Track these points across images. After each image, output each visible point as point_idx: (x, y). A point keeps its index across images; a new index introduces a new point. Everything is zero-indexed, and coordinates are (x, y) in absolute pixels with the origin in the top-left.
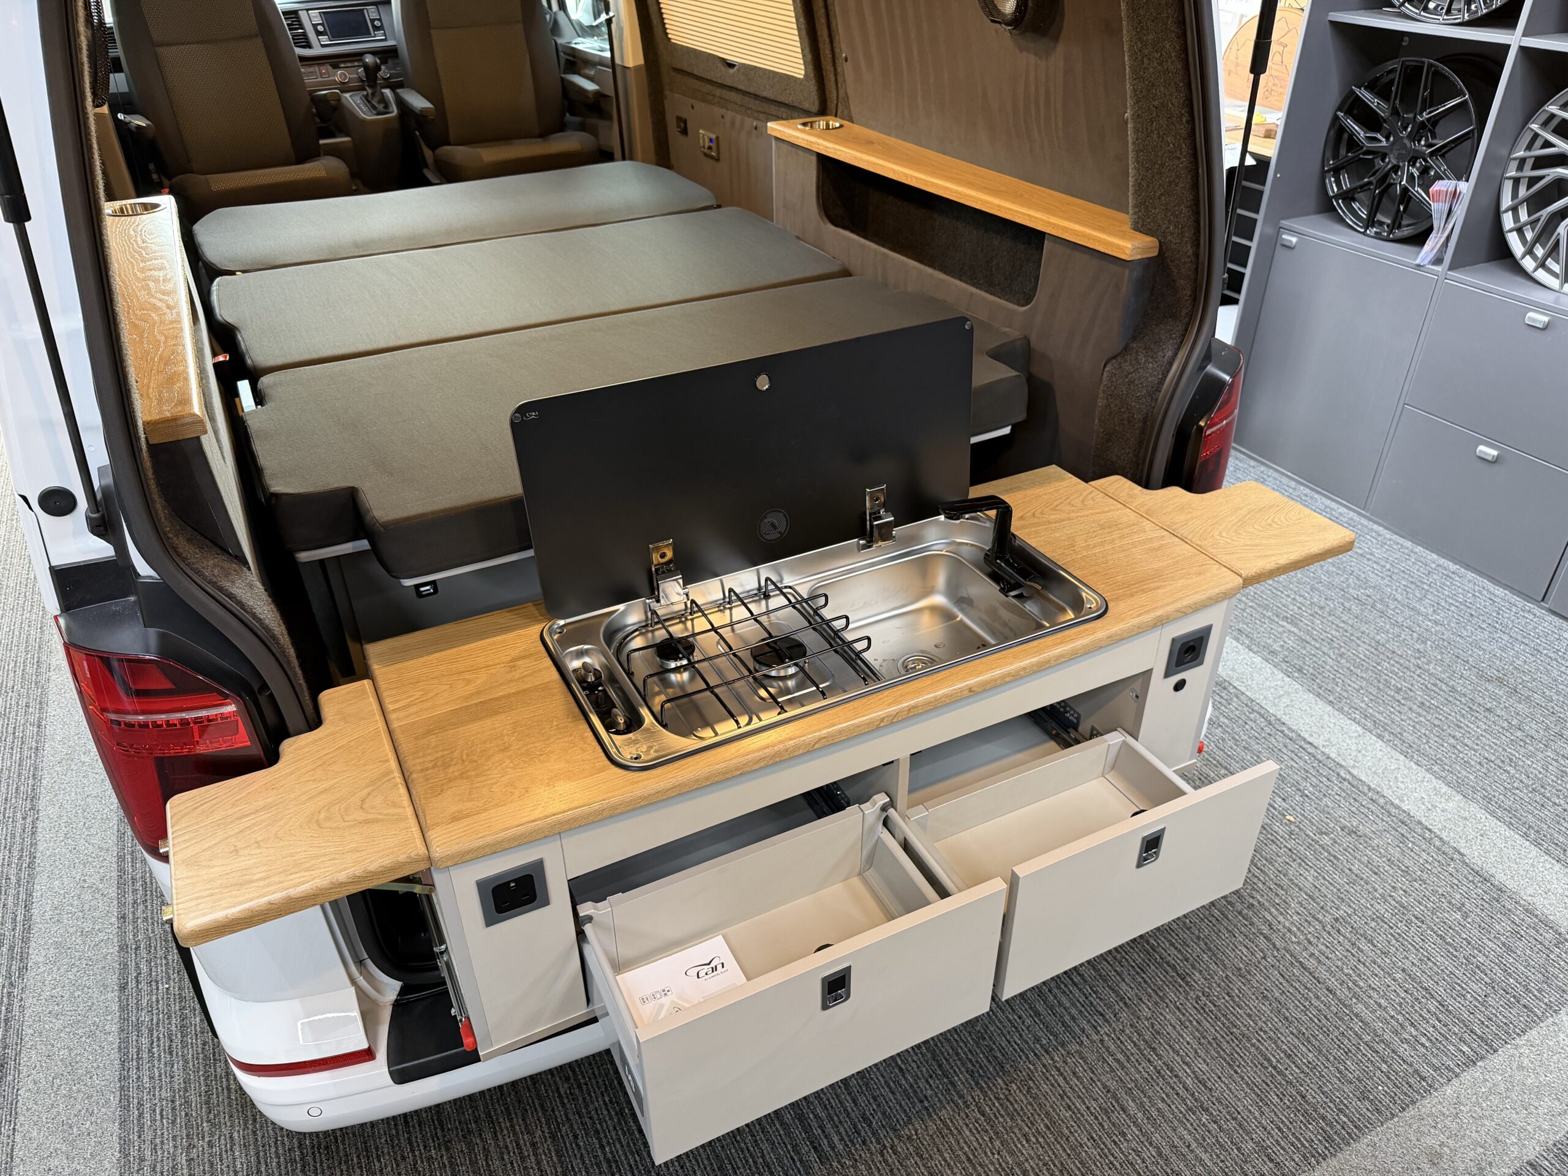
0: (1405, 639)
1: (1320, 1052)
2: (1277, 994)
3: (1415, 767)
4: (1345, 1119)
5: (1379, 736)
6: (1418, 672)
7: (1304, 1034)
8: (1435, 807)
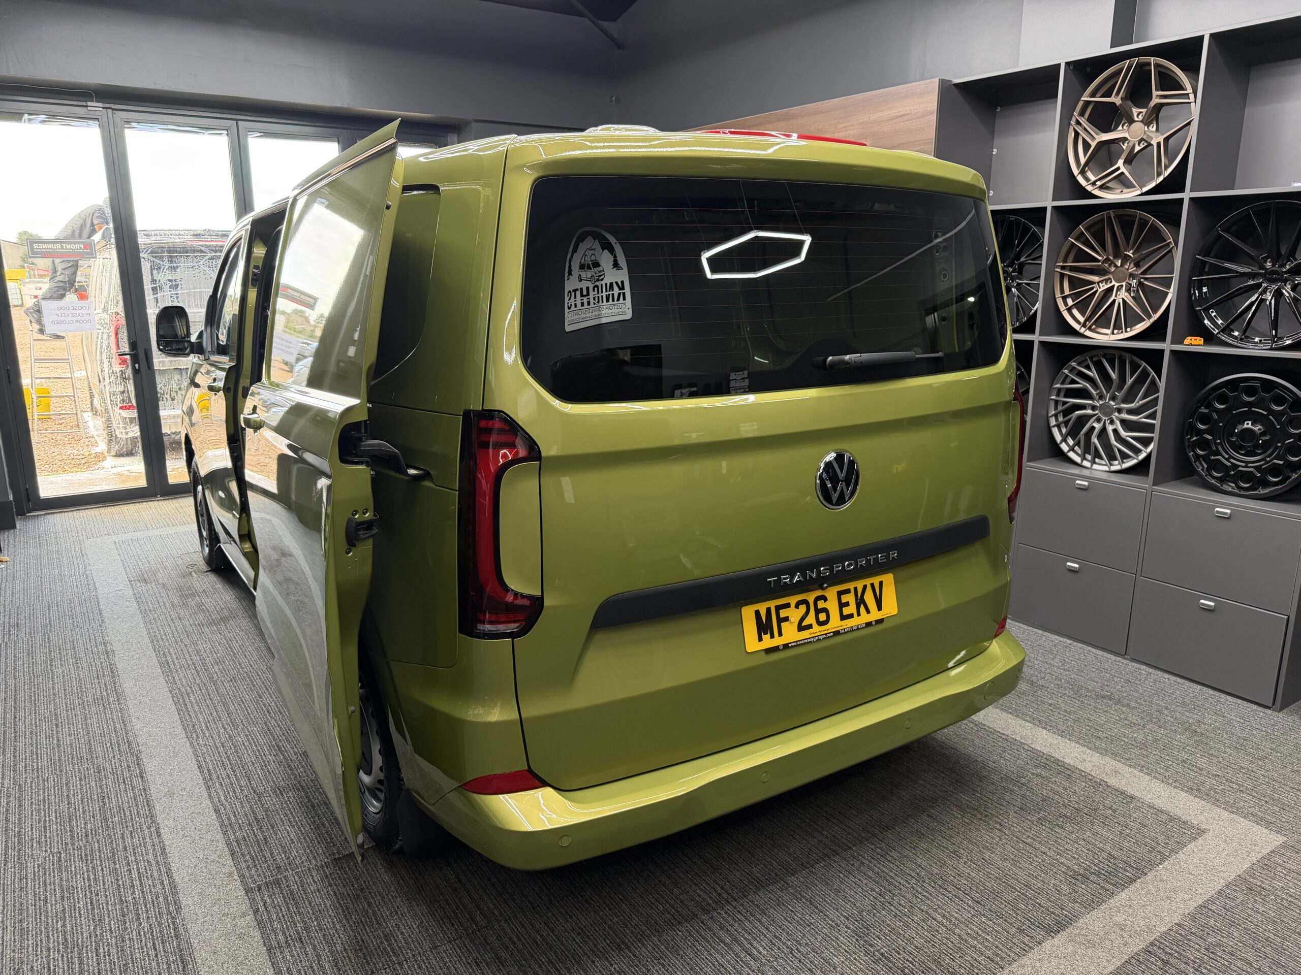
0: (1048, 679)
1: (1044, 883)
2: (1012, 857)
3: (1068, 741)
4: (1066, 913)
5: (1044, 728)
6: (1059, 695)
7: (1032, 875)
8: (1085, 760)
